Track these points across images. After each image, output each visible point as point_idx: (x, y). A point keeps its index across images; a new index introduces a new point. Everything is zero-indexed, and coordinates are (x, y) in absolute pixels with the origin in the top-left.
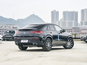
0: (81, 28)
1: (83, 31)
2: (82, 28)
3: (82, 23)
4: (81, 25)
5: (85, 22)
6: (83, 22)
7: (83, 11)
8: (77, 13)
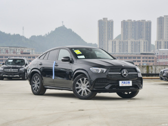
0: (157, 55)
1: (161, 61)
2: (159, 54)
3: (159, 44)
4: (158, 48)
5: (165, 42)
6: (160, 42)
7: (161, 20)
8: (149, 24)
